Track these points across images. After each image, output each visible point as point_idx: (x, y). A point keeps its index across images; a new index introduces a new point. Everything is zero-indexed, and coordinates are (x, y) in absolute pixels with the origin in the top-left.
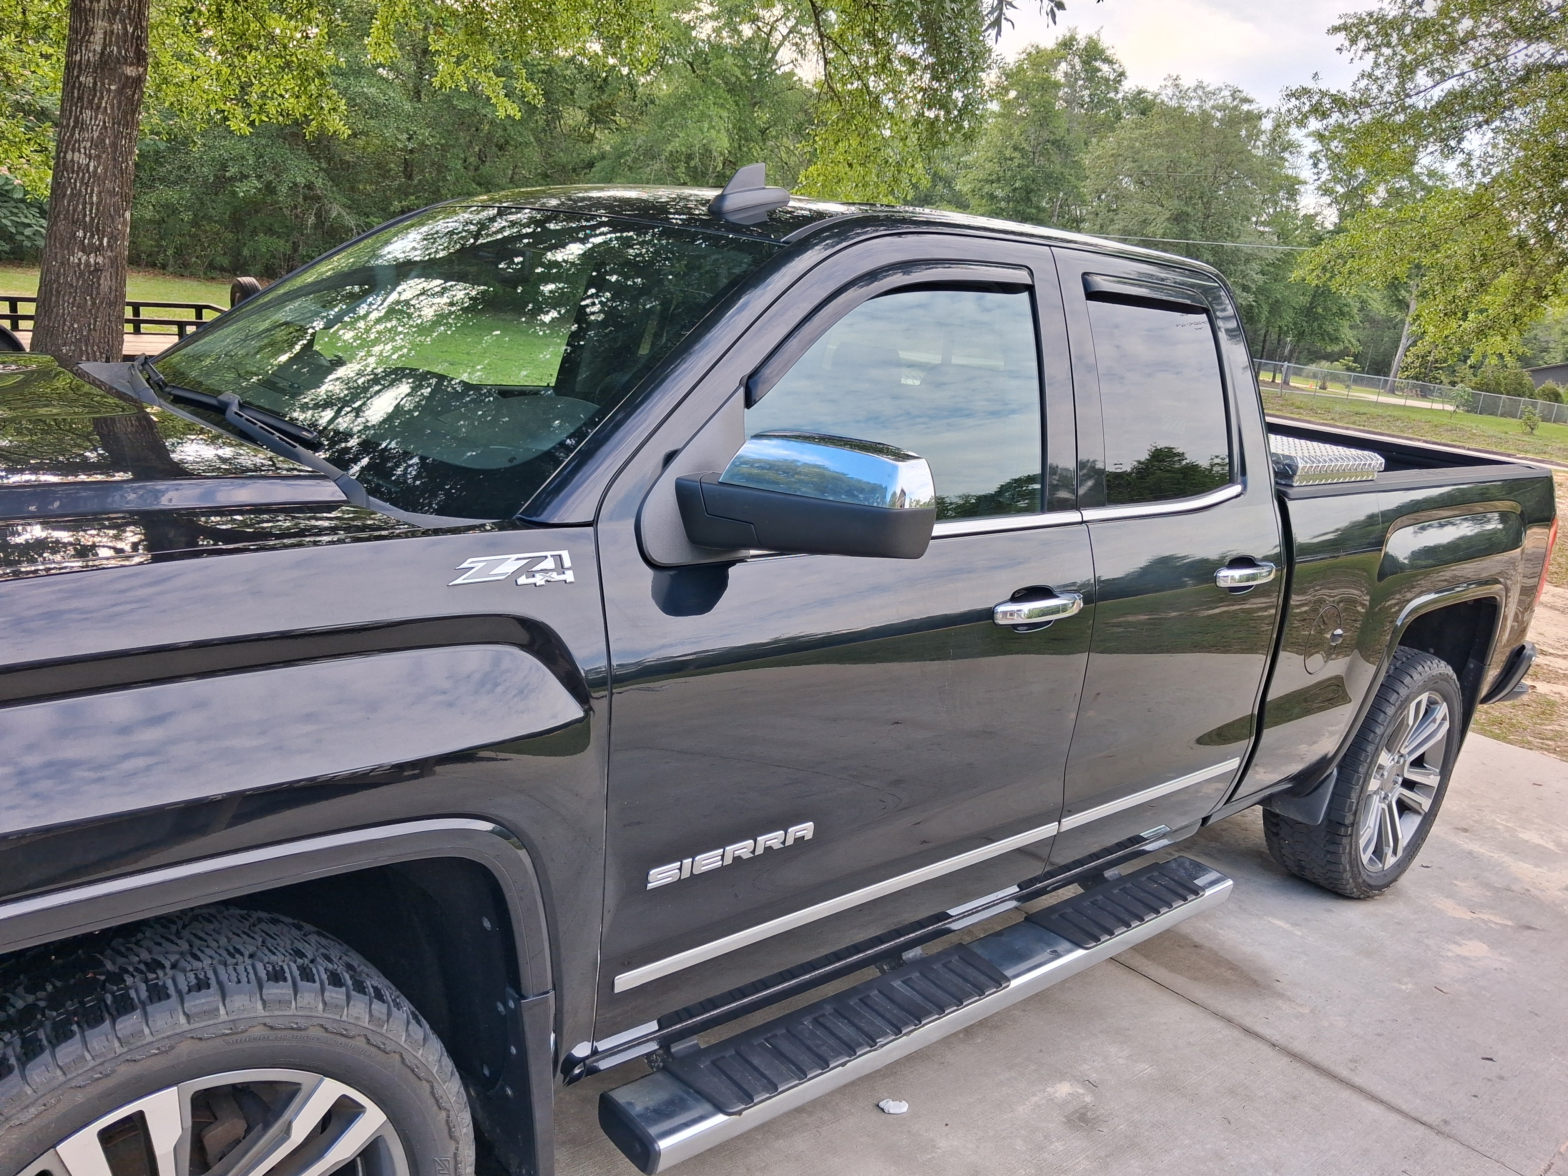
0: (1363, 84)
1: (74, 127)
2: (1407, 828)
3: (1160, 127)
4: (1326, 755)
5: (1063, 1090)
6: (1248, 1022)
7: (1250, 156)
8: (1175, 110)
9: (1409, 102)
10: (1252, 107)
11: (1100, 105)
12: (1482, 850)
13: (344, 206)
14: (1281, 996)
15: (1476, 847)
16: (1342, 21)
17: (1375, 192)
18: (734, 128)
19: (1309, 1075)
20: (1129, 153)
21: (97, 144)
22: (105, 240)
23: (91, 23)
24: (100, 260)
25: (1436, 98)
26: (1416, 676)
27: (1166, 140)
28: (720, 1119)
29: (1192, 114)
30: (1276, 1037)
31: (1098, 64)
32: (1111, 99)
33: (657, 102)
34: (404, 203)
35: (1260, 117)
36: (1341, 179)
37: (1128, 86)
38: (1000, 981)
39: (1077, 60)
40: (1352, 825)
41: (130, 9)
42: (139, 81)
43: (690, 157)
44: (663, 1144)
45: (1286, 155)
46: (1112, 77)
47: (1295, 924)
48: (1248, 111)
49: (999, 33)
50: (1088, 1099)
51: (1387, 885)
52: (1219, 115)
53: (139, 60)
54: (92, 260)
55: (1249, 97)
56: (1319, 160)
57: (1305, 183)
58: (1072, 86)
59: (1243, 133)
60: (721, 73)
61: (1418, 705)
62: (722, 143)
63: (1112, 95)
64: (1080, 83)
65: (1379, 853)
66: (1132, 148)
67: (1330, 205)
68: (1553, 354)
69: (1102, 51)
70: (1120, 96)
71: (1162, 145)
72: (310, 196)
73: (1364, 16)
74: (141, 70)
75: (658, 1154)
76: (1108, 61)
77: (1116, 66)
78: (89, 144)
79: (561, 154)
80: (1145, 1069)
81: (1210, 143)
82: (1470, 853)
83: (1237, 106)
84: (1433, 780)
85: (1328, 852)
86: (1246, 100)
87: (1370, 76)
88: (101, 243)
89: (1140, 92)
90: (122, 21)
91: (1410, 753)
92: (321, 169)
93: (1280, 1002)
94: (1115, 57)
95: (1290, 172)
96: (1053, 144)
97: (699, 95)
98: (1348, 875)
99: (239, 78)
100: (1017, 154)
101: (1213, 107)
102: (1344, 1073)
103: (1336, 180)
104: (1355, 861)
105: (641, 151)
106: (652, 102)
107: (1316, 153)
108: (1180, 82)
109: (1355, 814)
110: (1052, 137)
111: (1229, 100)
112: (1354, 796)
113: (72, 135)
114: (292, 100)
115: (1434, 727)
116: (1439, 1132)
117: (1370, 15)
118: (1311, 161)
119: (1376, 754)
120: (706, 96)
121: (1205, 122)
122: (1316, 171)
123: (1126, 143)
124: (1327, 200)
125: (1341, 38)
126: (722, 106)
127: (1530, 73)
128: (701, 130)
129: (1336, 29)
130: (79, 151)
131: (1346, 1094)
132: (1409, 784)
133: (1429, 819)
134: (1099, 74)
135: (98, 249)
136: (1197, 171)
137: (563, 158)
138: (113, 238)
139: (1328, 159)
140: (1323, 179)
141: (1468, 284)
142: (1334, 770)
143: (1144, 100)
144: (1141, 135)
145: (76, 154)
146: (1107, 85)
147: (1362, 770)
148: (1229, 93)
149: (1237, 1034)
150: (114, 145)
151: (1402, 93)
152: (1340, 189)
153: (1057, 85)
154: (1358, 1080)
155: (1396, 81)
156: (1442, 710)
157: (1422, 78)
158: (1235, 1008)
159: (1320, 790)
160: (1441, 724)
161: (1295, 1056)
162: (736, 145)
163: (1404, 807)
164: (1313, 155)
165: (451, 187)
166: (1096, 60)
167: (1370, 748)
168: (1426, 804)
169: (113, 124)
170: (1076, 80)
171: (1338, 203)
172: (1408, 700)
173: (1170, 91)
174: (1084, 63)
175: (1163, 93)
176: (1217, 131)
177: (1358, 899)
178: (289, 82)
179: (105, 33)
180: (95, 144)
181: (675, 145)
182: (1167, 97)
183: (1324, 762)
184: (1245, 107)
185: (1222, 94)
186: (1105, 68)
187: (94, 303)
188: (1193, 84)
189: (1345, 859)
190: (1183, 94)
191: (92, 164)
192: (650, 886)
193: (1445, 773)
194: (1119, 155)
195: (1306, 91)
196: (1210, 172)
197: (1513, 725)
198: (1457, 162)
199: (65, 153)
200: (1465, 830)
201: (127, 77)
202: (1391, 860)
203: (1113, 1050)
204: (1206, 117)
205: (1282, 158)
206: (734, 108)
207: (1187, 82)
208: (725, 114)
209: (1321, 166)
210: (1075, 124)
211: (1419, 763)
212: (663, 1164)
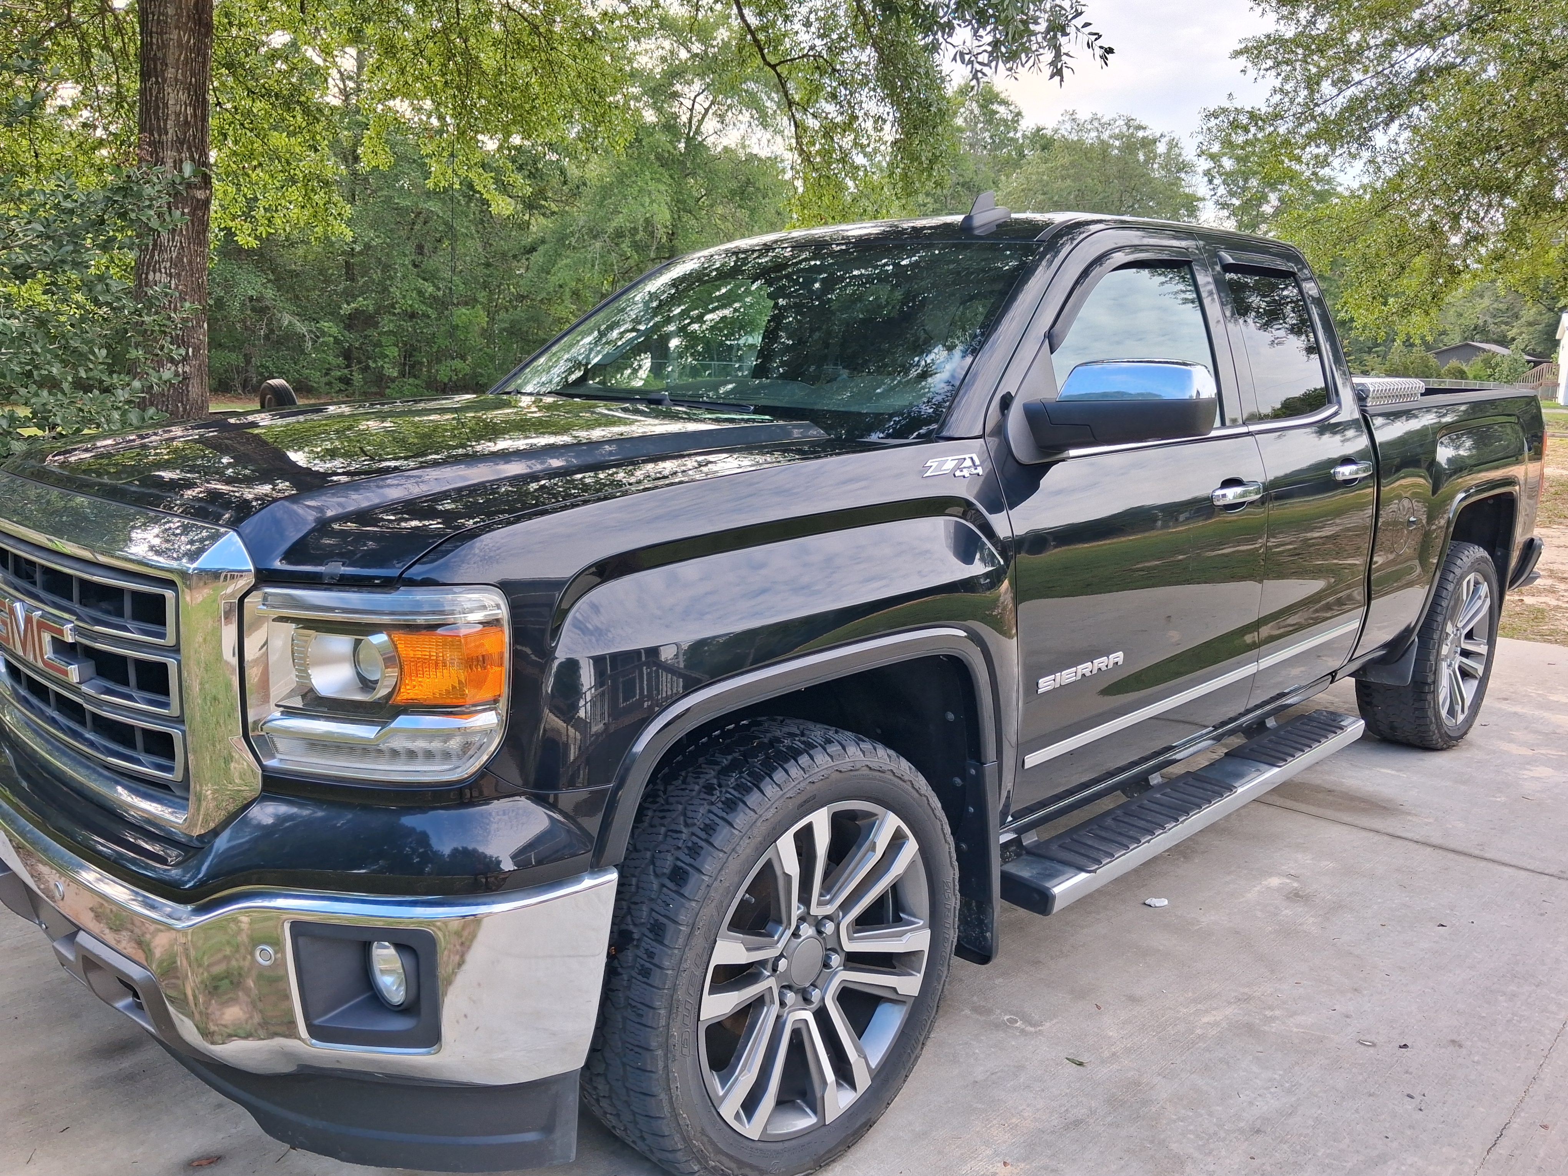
0: (1278, 97)
1: (153, 250)
2: (1469, 689)
3: (1065, 159)
4: (1409, 626)
5: (1275, 882)
6: (1390, 830)
7: (1150, 181)
8: (1075, 143)
9: (1318, 110)
10: (1147, 133)
11: (1002, 144)
12: (1524, 711)
13: (294, 314)
14: (1409, 814)
15: (1518, 709)
16: (1243, 46)
17: (1268, 202)
18: (672, 200)
19: (1451, 855)
20: (1038, 186)
21: (176, 263)
22: (190, 350)
23: (161, 154)
24: (187, 369)
25: (1339, 106)
26: (1465, 559)
27: (1072, 171)
28: (1083, 876)
29: (1092, 144)
30: (1417, 837)
31: (995, 107)
32: (1012, 139)
33: (589, 184)
34: (353, 305)
35: (1154, 141)
36: (1236, 192)
37: (1027, 125)
38: (1230, 789)
39: (974, 105)
40: (1434, 682)
41: (194, 139)
42: (207, 203)
43: (634, 231)
44: (1056, 890)
45: (1183, 175)
46: (1010, 118)
47: (1399, 770)
48: (1144, 138)
49: (1062, 80)
50: (1295, 885)
51: (1461, 737)
52: (1117, 143)
53: (206, 184)
54: (180, 370)
55: (1143, 124)
56: (1213, 176)
57: (1204, 199)
58: (973, 131)
59: (1142, 158)
60: (653, 148)
61: (1469, 582)
62: (663, 215)
63: (1011, 135)
64: (980, 125)
65: (1452, 712)
66: (1041, 181)
67: (1228, 217)
68: (1452, 336)
69: (997, 95)
70: (1019, 135)
71: (1069, 176)
72: (259, 308)
73: (1262, 38)
74: (208, 192)
75: (1054, 897)
76: (1004, 102)
77: (1011, 108)
78: (168, 264)
79: (502, 242)
80: (1327, 864)
81: (1112, 170)
82: (1515, 713)
83: (1132, 134)
84: (1483, 649)
85: (1416, 709)
86: (1140, 128)
87: (1281, 90)
88: (187, 353)
89: (1039, 130)
90: (189, 149)
91: (1464, 627)
92: (269, 281)
93: (1409, 818)
94: (1010, 99)
95: (1187, 190)
96: (963, 186)
97: (636, 172)
98: (1433, 727)
99: (245, 196)
100: (929, 200)
101: (1111, 137)
102: (1477, 852)
103: (1232, 194)
104: (1437, 715)
105: (584, 230)
106: (585, 184)
107: (1209, 170)
108: (1077, 116)
109: (1435, 673)
110: (961, 180)
111: (1125, 129)
112: (1432, 658)
113: (152, 256)
114: (296, 211)
115: (1480, 602)
116: (1559, 878)
117: (1268, 36)
118: (1206, 179)
119: (1444, 624)
120: (642, 172)
121: (1105, 151)
122: (1211, 187)
123: (1034, 177)
124: (1226, 213)
125: (1242, 60)
126: (659, 181)
127: (1422, 76)
128: (643, 205)
129: (1237, 54)
130: (160, 272)
131: (1483, 864)
132: (1465, 653)
133: (1484, 681)
134: (997, 116)
135: (185, 359)
136: (1104, 198)
137: (504, 245)
138: (197, 349)
139: (1221, 175)
140: (1219, 194)
141: (1390, 269)
142: (1415, 637)
143: (1044, 136)
144: (1047, 169)
145: (158, 274)
146: (1006, 125)
147: (1436, 636)
148: (1122, 123)
149: (1386, 838)
150: (190, 262)
151: (1311, 103)
152: (1236, 202)
153: (960, 130)
154: (1487, 855)
155: (1306, 92)
156: (1484, 589)
157: (1326, 87)
158: (1377, 823)
159: (1407, 656)
160: (1484, 601)
161: (1435, 847)
162: (676, 216)
163: (1466, 674)
164: (1207, 173)
165: (399, 285)
166: (992, 103)
167: (1440, 619)
168: (1480, 669)
169: (189, 243)
170: (976, 124)
171: (1235, 215)
172: (1462, 578)
173: (1068, 126)
174: (981, 107)
175: (1062, 127)
176: (1118, 158)
177: (1442, 749)
178: (295, 193)
179: (175, 161)
180: (174, 264)
181: (618, 221)
182: (1066, 131)
183: (1407, 632)
184: (1141, 134)
185: (1117, 123)
186: (1002, 109)
187: (185, 409)
188: (1089, 117)
189: (1430, 713)
190: (1080, 128)
191: (173, 282)
192: (1040, 691)
193: (1491, 643)
194: (1030, 190)
195: (1224, 111)
196: (1116, 196)
197: (1514, 629)
198: (1364, 160)
199: (147, 274)
200: (1506, 699)
201: (198, 200)
202: (1461, 718)
203: (1299, 856)
204: (1105, 147)
205: (1179, 178)
206: (670, 181)
207: (1083, 115)
208: (663, 188)
209: (1216, 182)
210: (982, 166)
211: (1469, 636)
212: (1058, 906)
